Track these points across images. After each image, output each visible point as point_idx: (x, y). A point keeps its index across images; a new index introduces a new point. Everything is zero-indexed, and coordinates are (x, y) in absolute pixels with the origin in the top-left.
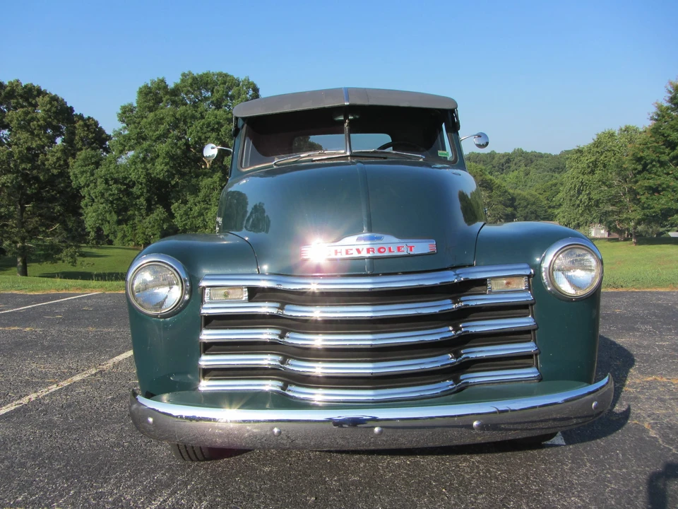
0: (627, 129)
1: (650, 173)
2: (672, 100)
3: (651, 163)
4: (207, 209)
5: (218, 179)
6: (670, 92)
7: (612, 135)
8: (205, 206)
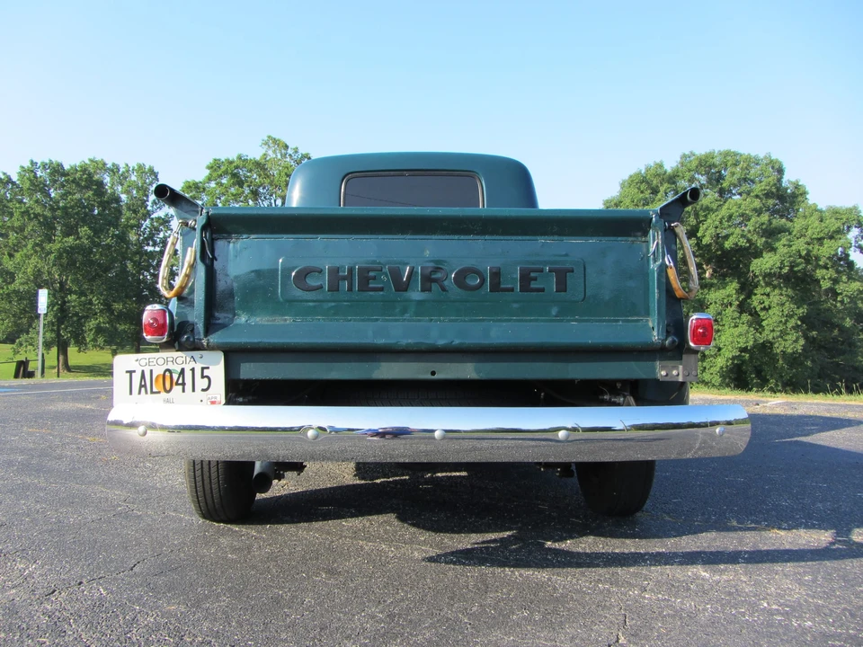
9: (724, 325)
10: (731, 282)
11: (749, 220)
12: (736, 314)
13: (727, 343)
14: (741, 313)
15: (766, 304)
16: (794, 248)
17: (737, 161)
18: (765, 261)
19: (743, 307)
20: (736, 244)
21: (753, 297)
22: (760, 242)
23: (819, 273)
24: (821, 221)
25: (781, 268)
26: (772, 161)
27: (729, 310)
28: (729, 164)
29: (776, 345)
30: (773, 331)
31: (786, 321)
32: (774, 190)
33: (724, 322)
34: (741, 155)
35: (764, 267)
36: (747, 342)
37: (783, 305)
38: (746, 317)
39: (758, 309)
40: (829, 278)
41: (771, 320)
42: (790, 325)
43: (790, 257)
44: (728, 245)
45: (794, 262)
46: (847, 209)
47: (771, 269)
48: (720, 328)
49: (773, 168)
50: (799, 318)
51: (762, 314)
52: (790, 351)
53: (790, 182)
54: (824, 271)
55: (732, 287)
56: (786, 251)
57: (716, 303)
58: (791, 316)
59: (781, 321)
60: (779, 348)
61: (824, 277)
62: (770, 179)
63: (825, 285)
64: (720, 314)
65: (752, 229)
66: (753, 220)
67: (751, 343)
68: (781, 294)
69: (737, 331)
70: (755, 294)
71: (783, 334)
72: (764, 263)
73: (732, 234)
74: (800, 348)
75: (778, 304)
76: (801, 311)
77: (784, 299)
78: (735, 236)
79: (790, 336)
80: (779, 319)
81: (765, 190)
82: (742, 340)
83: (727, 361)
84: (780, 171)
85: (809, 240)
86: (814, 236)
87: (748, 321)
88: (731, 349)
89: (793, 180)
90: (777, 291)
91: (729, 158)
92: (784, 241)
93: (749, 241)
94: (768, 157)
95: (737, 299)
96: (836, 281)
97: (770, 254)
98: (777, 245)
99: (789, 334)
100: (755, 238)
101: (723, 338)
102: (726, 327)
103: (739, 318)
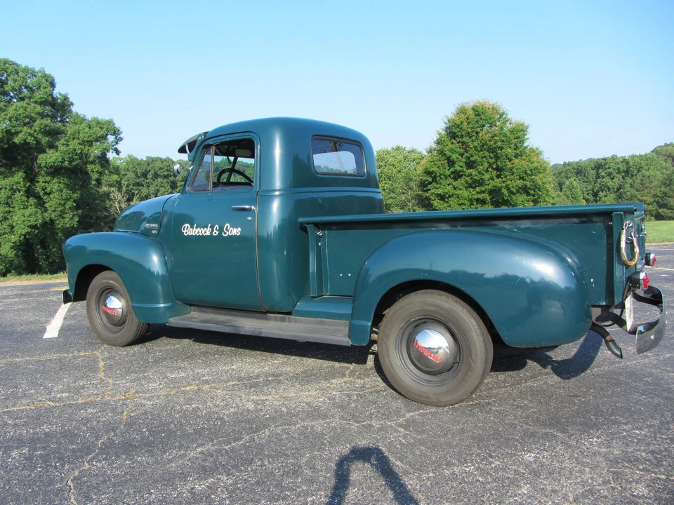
0: (398, 149)
1: (437, 184)
2: (447, 129)
3: (440, 176)
4: (10, 212)
5: (22, 180)
6: (446, 123)
7: (388, 152)
8: (7, 209)
9: (14, 207)
10: (18, 171)
11: (35, 121)
12: (24, 198)
13: (19, 222)
14: (28, 197)
15: (48, 190)
16: (71, 147)
17: (16, 70)
18: (48, 156)
19: (30, 193)
20: (25, 140)
21: (37, 185)
22: (45, 140)
23: (90, 167)
24: (90, 128)
25: (62, 162)
26: (46, 75)
27: (18, 195)
28: (9, 71)
29: (57, 222)
30: (54, 211)
31: (65, 203)
32: (50, 99)
33: (14, 205)
34: (18, 65)
35: (48, 161)
36: (37, 220)
37: (61, 191)
38: (32, 201)
39: (41, 194)
40: (97, 172)
41: (52, 202)
42: (67, 207)
43: (69, 154)
44: (17, 140)
45: (72, 158)
46: (106, 121)
47: (54, 163)
48: (11, 209)
49: (47, 81)
50: (75, 201)
51: (45, 197)
52: (68, 225)
53: (60, 94)
54: (93, 166)
55: (19, 176)
56: (65, 149)
57: (6, 188)
58: (68, 200)
59: (60, 204)
60: (60, 224)
61: (93, 169)
62: (47, 90)
63: (95, 176)
64: (10, 197)
65: (37, 129)
66: (38, 122)
67: (40, 221)
68: (60, 183)
69: (27, 212)
70: (38, 182)
71: (63, 212)
72: (49, 158)
73: (21, 131)
74: (75, 223)
75: (58, 190)
76: (75, 195)
77: (62, 186)
78: (23, 133)
79: (68, 215)
80: (59, 202)
81: (43, 98)
82: (32, 219)
83: (20, 237)
84: (53, 85)
85: (81, 142)
86: (85, 139)
87: (35, 204)
88: (23, 227)
89: (63, 93)
90: (56, 180)
91: (7, 65)
92: (62, 141)
93: (36, 139)
94: (42, 71)
95: (25, 186)
96: (101, 173)
97: (52, 151)
98: (57, 143)
99: (66, 213)
100: (40, 136)
101: (15, 218)
102: (17, 208)
103: (27, 201)
